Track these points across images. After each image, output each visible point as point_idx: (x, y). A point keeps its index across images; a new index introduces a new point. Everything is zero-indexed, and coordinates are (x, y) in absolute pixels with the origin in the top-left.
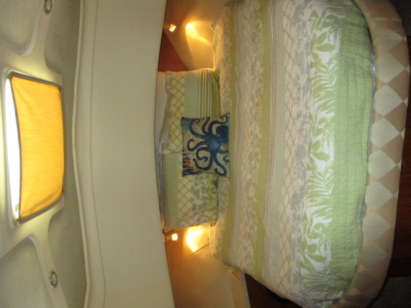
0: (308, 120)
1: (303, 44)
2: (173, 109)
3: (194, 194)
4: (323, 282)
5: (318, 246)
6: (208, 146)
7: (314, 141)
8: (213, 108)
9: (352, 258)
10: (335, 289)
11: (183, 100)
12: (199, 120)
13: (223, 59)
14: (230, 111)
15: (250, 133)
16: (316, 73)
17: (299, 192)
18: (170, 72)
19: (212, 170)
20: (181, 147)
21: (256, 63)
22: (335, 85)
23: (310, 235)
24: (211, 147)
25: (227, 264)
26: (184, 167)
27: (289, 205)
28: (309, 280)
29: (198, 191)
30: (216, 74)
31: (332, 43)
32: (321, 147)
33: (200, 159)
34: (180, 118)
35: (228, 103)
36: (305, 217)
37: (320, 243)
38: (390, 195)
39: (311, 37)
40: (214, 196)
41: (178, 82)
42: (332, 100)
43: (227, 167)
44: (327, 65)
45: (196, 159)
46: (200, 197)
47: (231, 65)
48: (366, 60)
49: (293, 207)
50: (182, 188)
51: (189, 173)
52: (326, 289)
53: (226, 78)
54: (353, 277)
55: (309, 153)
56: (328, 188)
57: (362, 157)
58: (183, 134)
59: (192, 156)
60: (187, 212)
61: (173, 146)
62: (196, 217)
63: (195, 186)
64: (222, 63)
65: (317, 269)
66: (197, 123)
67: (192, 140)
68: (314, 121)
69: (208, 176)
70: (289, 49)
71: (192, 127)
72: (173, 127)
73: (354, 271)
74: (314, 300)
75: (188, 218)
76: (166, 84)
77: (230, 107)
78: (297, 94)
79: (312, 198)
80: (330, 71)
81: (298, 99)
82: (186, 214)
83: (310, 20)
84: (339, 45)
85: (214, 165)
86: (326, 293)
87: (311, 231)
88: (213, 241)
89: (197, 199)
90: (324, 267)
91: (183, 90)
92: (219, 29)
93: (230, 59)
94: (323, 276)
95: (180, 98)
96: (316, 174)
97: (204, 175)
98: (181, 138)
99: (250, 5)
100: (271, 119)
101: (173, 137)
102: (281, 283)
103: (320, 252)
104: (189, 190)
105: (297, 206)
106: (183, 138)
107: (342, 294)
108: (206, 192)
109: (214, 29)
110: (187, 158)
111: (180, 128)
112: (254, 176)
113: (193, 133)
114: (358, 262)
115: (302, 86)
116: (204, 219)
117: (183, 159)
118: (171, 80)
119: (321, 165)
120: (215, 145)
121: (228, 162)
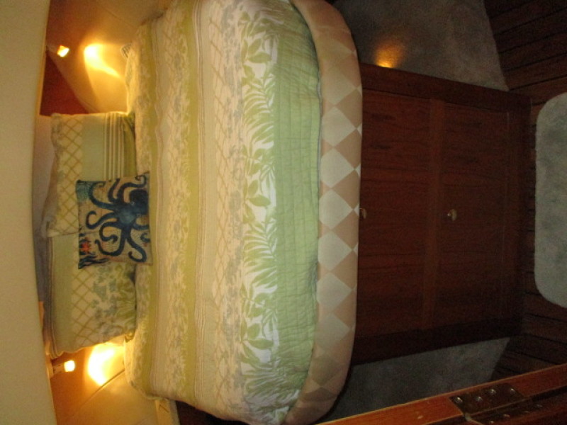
0: (241, 156)
1: (232, 56)
2: (64, 169)
3: (99, 294)
4: (273, 378)
5: (261, 327)
6: (118, 219)
7: (250, 182)
8: (125, 167)
9: (306, 339)
10: (289, 387)
11: (79, 154)
12: (104, 183)
13: (139, 97)
14: (150, 169)
15: (175, 194)
16: (248, 92)
17: (235, 258)
18: (59, 115)
19: (124, 255)
20: (77, 225)
21: (180, 94)
22: (273, 105)
23: (249, 313)
24: (122, 221)
25: (151, 393)
26: (81, 253)
27: (224, 279)
28: (252, 379)
29: (104, 289)
30: (130, 119)
31: (267, 51)
32: (259, 189)
33: (105, 239)
34: (75, 182)
35: (147, 157)
36: (243, 289)
37: (264, 322)
38: (347, 250)
39: (242, 45)
40: (130, 295)
41: (71, 129)
42: (269, 125)
43: (146, 249)
44: (262, 80)
45: (100, 240)
46: (107, 298)
47: (150, 104)
48: (311, 78)
49: (230, 281)
50: (80, 286)
51: (89, 263)
52: (277, 389)
53: (144, 122)
54: (309, 365)
55: (245, 200)
56: (270, 245)
57: (311, 201)
58: (80, 204)
59: (93, 236)
60: (87, 323)
61: (63, 225)
62: (103, 330)
63: (99, 282)
64: (138, 103)
65: (263, 360)
66: (100, 186)
67: (93, 213)
68: (249, 155)
69: (120, 266)
70: (216, 66)
71: (92, 193)
72: (64, 196)
73: (310, 356)
74: (263, 408)
75: (90, 332)
76: (53, 132)
77: (149, 163)
78: (228, 124)
79: (250, 261)
80: (266, 88)
81: (230, 130)
82: (84, 327)
83: (239, 24)
84: (276, 56)
85: (128, 246)
86: (278, 394)
87: (251, 307)
88: (129, 364)
89: (103, 301)
90: (271, 356)
91: (79, 140)
92: (133, 57)
93: (148, 96)
94: (269, 369)
95: (75, 153)
96: (254, 226)
98: (76, 211)
99: (171, 18)
100: (200, 167)
101: (64, 211)
102: (218, 394)
103: (264, 335)
104: (90, 290)
105: (233, 277)
106: (80, 210)
107: (299, 394)
108: (117, 289)
109: (127, 56)
110: (86, 241)
111: (75, 196)
112: (181, 252)
113: (94, 201)
114: (314, 344)
115: (234, 112)
116: (115, 330)
117: (80, 242)
118: (60, 126)
119: (260, 214)
120: (128, 218)
121: (148, 241)
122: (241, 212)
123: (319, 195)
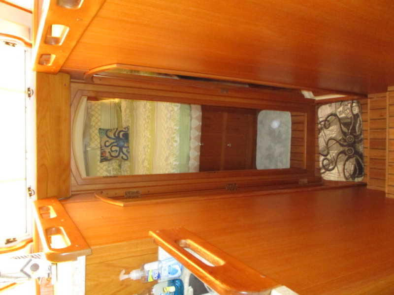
0: (170, 129)
2: (93, 124)
3: (108, 173)
6: (118, 144)
7: (173, 136)
8: (118, 123)
11: (99, 118)
12: (112, 130)
14: (130, 125)
15: (143, 136)
16: (173, 113)
19: (120, 158)
20: (99, 145)
22: (179, 118)
24: (120, 145)
26: (101, 157)
27: (164, 161)
32: (175, 138)
33: (112, 151)
34: (98, 129)
35: (128, 121)
41: (96, 107)
42: (178, 123)
43: (129, 156)
45: (110, 151)
50: (100, 169)
51: (104, 161)
53: (126, 107)
55: (171, 141)
56: (178, 152)
58: (101, 138)
59: (108, 150)
61: (93, 145)
63: (108, 168)
66: (110, 131)
67: (107, 141)
68: (173, 129)
69: (116, 162)
71: (107, 134)
72: (93, 134)
77: (129, 123)
79: (172, 156)
85: (121, 154)
91: (99, 112)
95: (97, 117)
96: (173, 147)
97: (113, 161)
98: (99, 141)
101: (94, 140)
104: (104, 171)
106: (101, 140)
110: (105, 152)
111: (98, 134)
112: (147, 156)
113: (108, 137)
117: (101, 152)
118: (91, 106)
119: (175, 144)
120: (122, 143)
121: (128, 152)
122: (170, 144)
123: (190, 140)
